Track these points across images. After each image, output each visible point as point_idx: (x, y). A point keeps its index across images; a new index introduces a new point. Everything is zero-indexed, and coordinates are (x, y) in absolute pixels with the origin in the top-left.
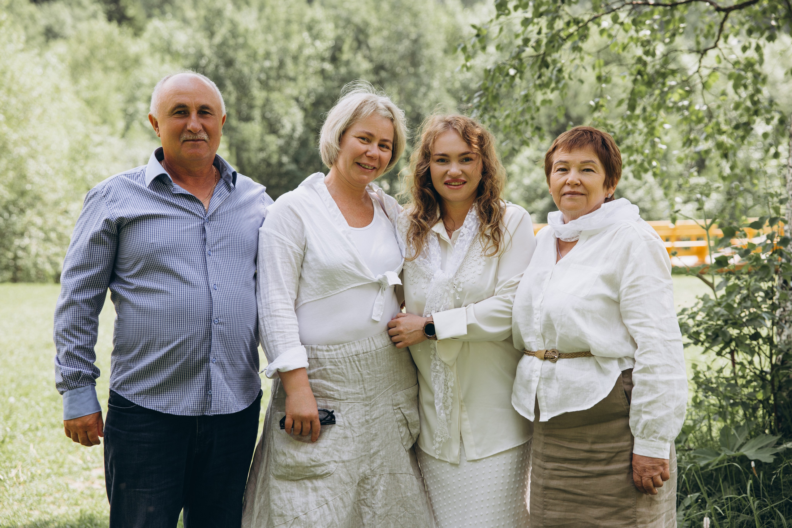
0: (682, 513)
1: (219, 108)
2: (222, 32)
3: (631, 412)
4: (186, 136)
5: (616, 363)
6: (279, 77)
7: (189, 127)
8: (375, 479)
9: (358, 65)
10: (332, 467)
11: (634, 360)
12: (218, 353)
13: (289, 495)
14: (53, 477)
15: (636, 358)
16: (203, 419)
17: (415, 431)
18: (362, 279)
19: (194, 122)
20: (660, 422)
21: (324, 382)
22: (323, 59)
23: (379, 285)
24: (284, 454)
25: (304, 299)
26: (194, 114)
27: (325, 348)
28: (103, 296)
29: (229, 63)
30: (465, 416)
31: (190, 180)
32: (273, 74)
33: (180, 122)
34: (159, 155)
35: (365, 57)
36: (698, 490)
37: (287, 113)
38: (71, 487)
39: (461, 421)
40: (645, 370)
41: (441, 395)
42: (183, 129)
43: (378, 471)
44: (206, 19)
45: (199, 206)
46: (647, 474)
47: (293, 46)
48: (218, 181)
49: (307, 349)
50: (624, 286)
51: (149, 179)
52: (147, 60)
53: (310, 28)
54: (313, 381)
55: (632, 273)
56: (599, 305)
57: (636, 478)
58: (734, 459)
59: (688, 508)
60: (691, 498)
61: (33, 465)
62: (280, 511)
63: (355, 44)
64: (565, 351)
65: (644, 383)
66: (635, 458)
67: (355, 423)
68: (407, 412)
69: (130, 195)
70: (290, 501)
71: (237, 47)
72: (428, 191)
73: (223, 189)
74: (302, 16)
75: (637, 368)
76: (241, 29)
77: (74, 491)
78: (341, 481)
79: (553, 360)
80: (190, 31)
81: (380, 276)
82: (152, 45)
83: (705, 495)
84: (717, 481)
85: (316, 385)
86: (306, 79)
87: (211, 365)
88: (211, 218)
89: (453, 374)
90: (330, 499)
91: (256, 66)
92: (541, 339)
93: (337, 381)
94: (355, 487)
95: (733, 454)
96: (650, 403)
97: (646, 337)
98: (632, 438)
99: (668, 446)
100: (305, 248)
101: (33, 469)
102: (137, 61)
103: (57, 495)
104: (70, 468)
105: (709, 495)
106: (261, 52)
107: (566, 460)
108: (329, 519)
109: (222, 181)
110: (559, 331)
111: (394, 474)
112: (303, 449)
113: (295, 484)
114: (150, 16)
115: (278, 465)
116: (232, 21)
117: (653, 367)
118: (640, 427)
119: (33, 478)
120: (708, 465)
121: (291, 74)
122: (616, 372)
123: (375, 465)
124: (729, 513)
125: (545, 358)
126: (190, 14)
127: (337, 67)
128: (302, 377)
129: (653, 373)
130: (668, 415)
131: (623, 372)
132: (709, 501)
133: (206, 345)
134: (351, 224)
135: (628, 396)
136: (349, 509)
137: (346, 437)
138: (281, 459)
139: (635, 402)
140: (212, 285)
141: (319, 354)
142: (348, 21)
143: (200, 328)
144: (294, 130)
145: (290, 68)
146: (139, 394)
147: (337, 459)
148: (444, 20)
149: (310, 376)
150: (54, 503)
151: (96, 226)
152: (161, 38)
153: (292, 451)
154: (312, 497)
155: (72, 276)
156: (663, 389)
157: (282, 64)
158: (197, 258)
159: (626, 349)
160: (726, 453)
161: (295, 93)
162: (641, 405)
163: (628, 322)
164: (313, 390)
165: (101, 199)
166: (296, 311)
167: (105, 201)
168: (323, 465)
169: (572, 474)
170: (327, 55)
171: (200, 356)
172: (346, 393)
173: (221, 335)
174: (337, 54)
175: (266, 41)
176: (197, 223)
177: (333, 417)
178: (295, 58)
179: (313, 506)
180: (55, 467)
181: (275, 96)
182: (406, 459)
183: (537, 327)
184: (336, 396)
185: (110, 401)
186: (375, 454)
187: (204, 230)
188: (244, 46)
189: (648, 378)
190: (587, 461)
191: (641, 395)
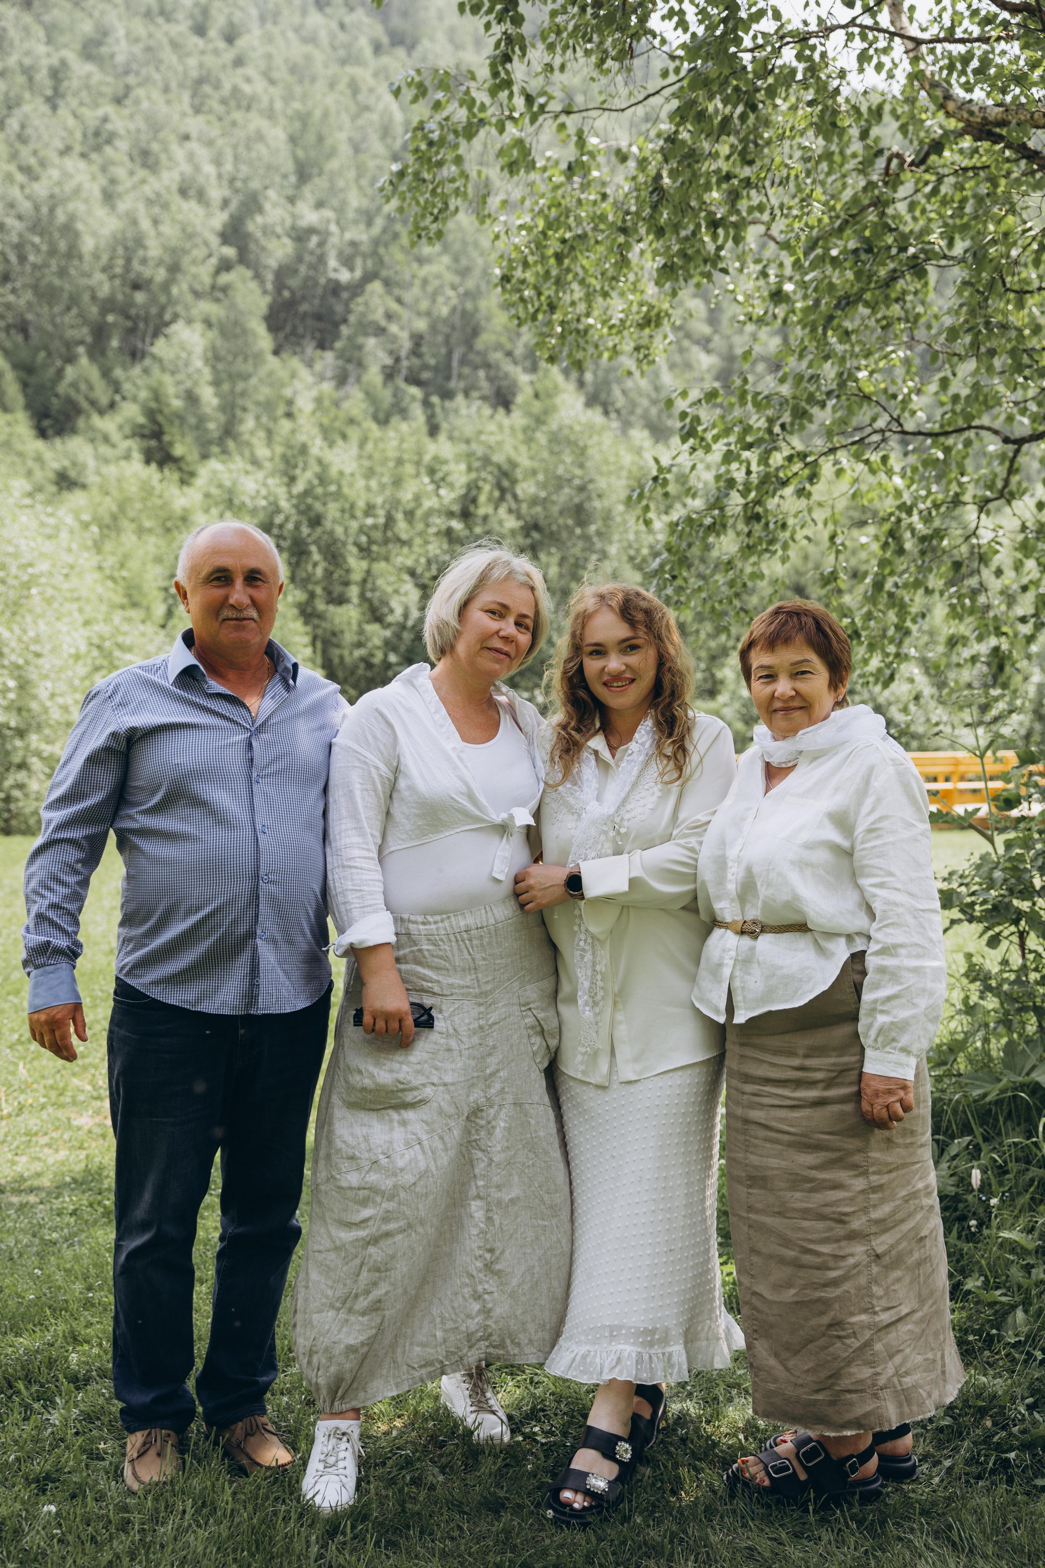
0: (944, 1165)
1: (275, 572)
2: (304, 479)
3: (862, 1012)
4: (227, 613)
5: (842, 941)
6: (386, 541)
7: (232, 601)
8: (492, 1111)
9: (500, 523)
10: (428, 1091)
11: (869, 938)
12: (268, 924)
13: (365, 1130)
14: (50, 1110)
15: (872, 933)
16: (249, 1020)
17: (553, 1043)
18: (478, 819)
19: (239, 594)
20: (902, 1026)
21: (419, 969)
22: (451, 514)
23: (503, 829)
24: (360, 1072)
25: (393, 845)
26: (239, 583)
27: (420, 919)
28: (104, 836)
29: (316, 521)
30: (620, 1017)
31: (231, 675)
32: (377, 535)
33: (219, 593)
34: (189, 639)
35: (510, 511)
36: (971, 1132)
37: (396, 591)
38: (75, 1123)
39: (613, 1023)
40: (885, 951)
41: (587, 984)
42: (223, 603)
43: (497, 1100)
44: (285, 458)
45: (243, 711)
46: (880, 1101)
47: (407, 495)
48: (271, 676)
49: (395, 920)
50: (860, 830)
51: (173, 673)
52: (200, 518)
53: (432, 472)
54: (403, 967)
55: (873, 810)
56: (823, 856)
57: (865, 1106)
58: (1022, 1087)
59: (954, 1158)
60: (959, 1144)
61: (22, 1091)
62: (350, 1152)
63: (497, 494)
64: (771, 922)
65: (882, 970)
66: (865, 1079)
67: (463, 1030)
68: (541, 1015)
69: (145, 695)
70: (366, 1139)
71: (324, 500)
72: (582, 694)
73: (279, 688)
74: (420, 453)
75: (873, 947)
76: (333, 472)
77: (79, 1129)
78: (441, 1112)
79: (754, 935)
80: (260, 475)
81: (504, 816)
82: (207, 495)
83: (980, 1140)
84: (997, 1120)
85: (408, 972)
86: (427, 543)
87: (259, 942)
88: (260, 729)
89: (604, 954)
90: (424, 1137)
91: (354, 525)
92: (737, 906)
93: (437, 969)
94: (462, 1121)
95: (1020, 1079)
96: (889, 999)
97: (888, 903)
98: (863, 1049)
99: (913, 1061)
100: (396, 771)
101: (22, 1098)
102: (185, 519)
103: (55, 1135)
104: (74, 1097)
105: (986, 1139)
106: (361, 504)
107: (768, 1081)
108: (422, 1165)
109: (277, 677)
110: (763, 892)
111: (521, 1105)
112: (388, 1065)
113: (374, 1115)
114: (205, 457)
115: (350, 1088)
116: (320, 462)
117: (896, 946)
118: (873, 1033)
119: (21, 1109)
120: (985, 1095)
121: (404, 536)
122: (841, 952)
123: (493, 1091)
124: (1013, 1166)
125: (743, 933)
126: (262, 452)
127: (469, 527)
128: (386, 957)
129: (895, 955)
130: (913, 1017)
131: (853, 956)
132: (985, 1147)
133: (251, 913)
134: (465, 738)
135: (858, 989)
136: (452, 1153)
137: (449, 1050)
138: (356, 1080)
139: (867, 997)
140: (259, 827)
141: (412, 927)
142: (486, 461)
143: (243, 888)
144: (406, 616)
145: (402, 527)
146: (156, 983)
147: (435, 1080)
148: (627, 459)
149: (398, 960)
150: (49, 1145)
151: (97, 741)
152: (220, 486)
153: (371, 1068)
154: (398, 1134)
155: (58, 809)
156: (910, 979)
157: (390, 520)
158: (241, 787)
159: (860, 922)
160: (1009, 1078)
161: (409, 562)
162: (875, 1001)
163: (864, 882)
164: (404, 981)
165: (105, 700)
166: (381, 860)
167: (110, 704)
168: (416, 1088)
169: (776, 1102)
170: (456, 508)
171: (242, 929)
172: (451, 986)
173: (273, 900)
174: (472, 508)
175: (368, 489)
176: (241, 737)
177: (431, 1018)
178: (410, 515)
179: (399, 1146)
180: (53, 1094)
181: (380, 566)
182: (540, 1083)
183: (732, 887)
184: (436, 989)
185: (116, 993)
186: (492, 1075)
187: (250, 746)
188: (338, 495)
189: (889, 962)
190: (798, 1084)
191: (877, 986)
